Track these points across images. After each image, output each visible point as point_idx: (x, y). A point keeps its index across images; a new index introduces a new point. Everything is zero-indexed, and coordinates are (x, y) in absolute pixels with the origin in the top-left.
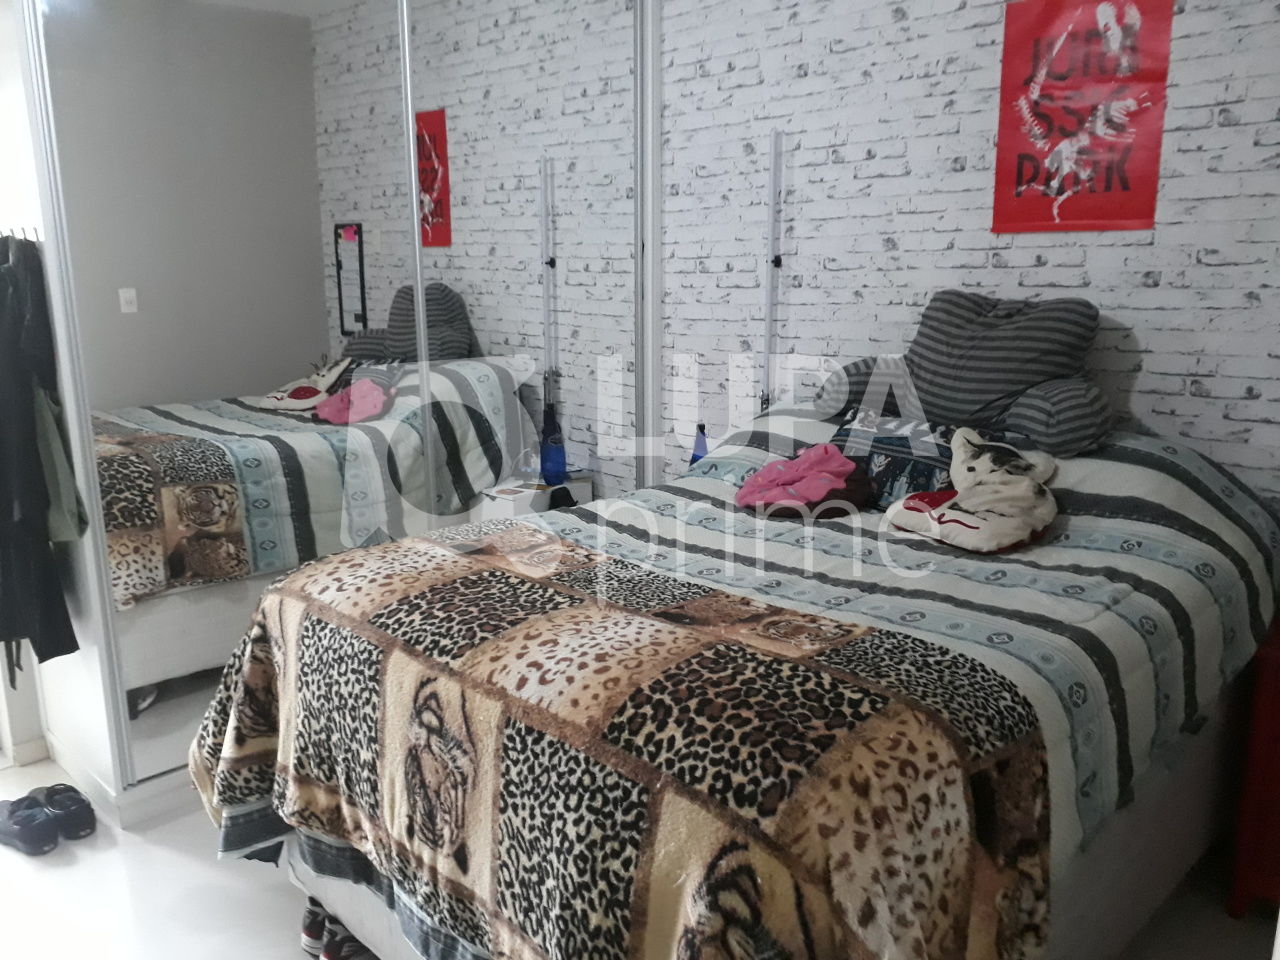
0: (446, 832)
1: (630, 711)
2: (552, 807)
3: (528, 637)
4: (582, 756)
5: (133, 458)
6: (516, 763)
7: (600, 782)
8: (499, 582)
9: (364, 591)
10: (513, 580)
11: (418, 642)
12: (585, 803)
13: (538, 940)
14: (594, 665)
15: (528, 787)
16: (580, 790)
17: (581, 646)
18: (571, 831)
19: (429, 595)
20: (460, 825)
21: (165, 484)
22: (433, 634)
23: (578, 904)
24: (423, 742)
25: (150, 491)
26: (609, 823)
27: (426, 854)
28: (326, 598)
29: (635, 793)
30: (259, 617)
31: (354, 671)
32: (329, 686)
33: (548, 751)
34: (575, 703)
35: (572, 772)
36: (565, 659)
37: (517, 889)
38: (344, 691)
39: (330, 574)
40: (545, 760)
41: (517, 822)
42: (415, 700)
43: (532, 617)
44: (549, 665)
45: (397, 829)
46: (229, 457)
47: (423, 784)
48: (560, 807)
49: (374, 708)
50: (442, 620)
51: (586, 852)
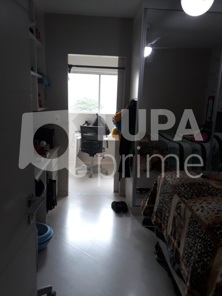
0: (177, 237)
1: (219, 225)
2: (196, 240)
3: (205, 200)
4: (204, 231)
5: (150, 143)
6: (191, 227)
7: (206, 239)
8: (207, 186)
9: (176, 180)
10: (211, 187)
11: (181, 194)
12: (202, 242)
13: (188, 269)
14: (216, 212)
15: (193, 234)
16: (202, 239)
17: (216, 206)
18: (198, 247)
19: (188, 184)
20: (180, 237)
21: (154, 149)
22: (184, 193)
23: (196, 265)
24: (176, 216)
25: (151, 150)
26: (206, 249)
27: (173, 240)
28: (168, 179)
29: (213, 245)
30: (156, 180)
31: (168, 196)
32: (164, 197)
33: (198, 227)
34: (207, 219)
35: (201, 234)
36: (210, 208)
37: (187, 256)
38: (166, 199)
39: (171, 174)
40: (197, 229)
41: (189, 241)
42: (177, 206)
43: (209, 196)
44: (206, 208)
45: (169, 233)
46: (169, 146)
47: (175, 225)
48: (197, 241)
49: (170, 205)
50: (188, 191)
51: (200, 254)
